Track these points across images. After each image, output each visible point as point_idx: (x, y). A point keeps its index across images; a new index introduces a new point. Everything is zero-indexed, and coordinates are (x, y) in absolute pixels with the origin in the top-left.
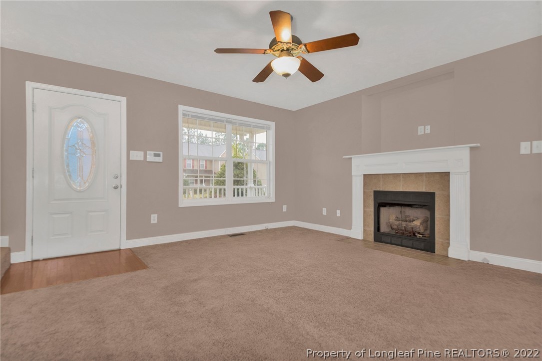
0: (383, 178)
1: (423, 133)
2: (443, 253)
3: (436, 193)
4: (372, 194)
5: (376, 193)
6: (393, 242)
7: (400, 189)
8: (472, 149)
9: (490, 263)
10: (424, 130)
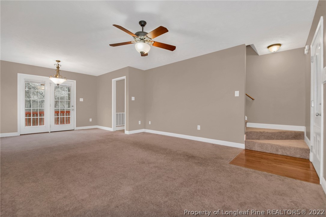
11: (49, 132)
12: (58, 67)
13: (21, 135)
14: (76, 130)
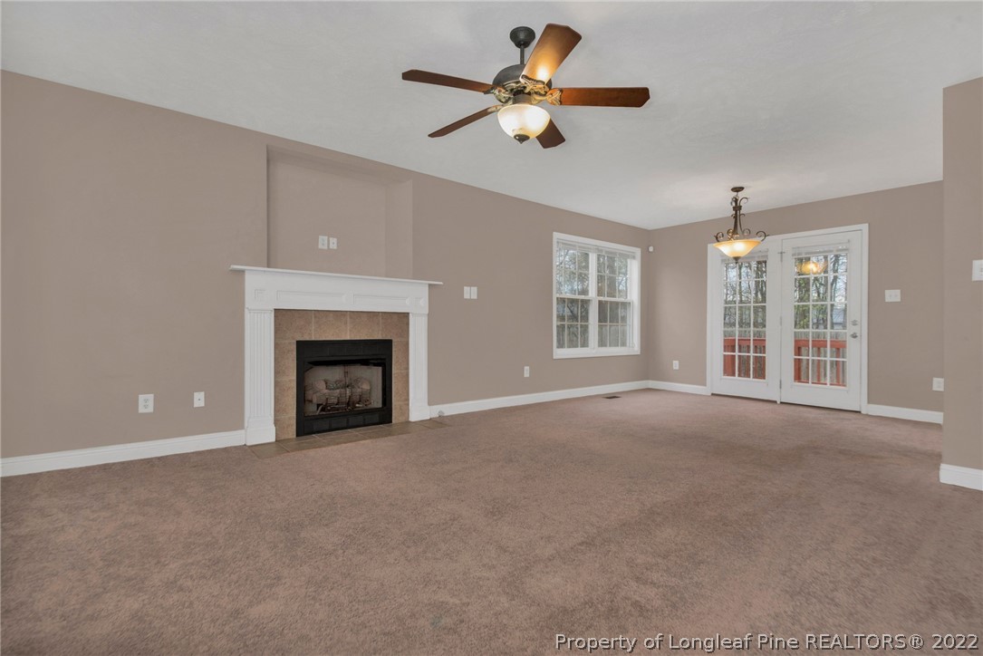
0: (315, 317)
1: (326, 247)
2: (402, 419)
3: (394, 341)
4: (294, 347)
5: (302, 346)
6: (334, 426)
7: (347, 336)
8: (430, 285)
9: (446, 414)
10: (327, 243)
11: (775, 402)
12: (737, 208)
13: (713, 394)
14: (867, 415)
